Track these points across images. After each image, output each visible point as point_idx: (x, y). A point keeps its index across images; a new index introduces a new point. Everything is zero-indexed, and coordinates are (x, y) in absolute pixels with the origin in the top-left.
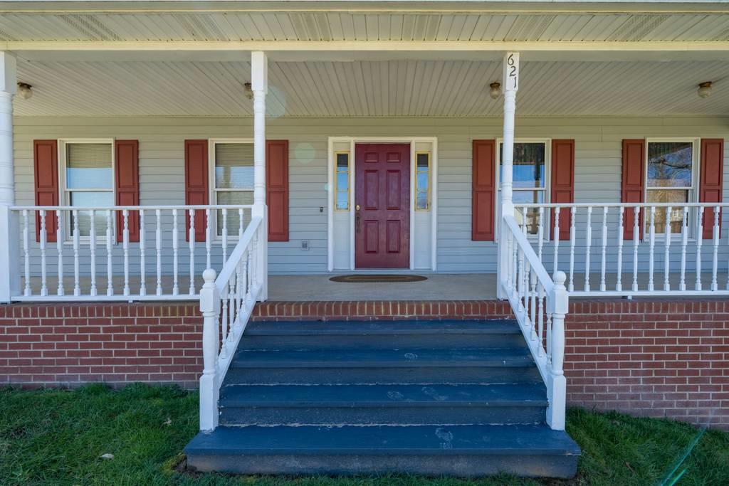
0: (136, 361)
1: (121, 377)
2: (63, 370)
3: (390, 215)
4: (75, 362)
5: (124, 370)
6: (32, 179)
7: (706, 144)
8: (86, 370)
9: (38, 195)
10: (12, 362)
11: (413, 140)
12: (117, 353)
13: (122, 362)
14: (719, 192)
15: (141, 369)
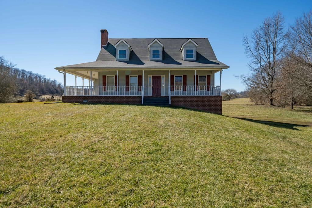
3: (158, 87)
6: (102, 81)
7: (208, 76)
9: (103, 84)
11: (161, 75)
14: (210, 83)
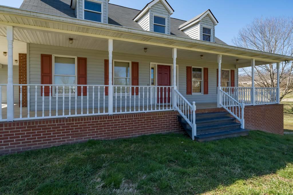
0: (152, 128)
1: (148, 133)
2: (133, 133)
4: (136, 130)
5: (149, 131)
7: (231, 71)
8: (139, 132)
9: (42, 77)
10: (119, 132)
12: (147, 126)
13: (148, 129)
14: (234, 83)
15: (153, 130)
